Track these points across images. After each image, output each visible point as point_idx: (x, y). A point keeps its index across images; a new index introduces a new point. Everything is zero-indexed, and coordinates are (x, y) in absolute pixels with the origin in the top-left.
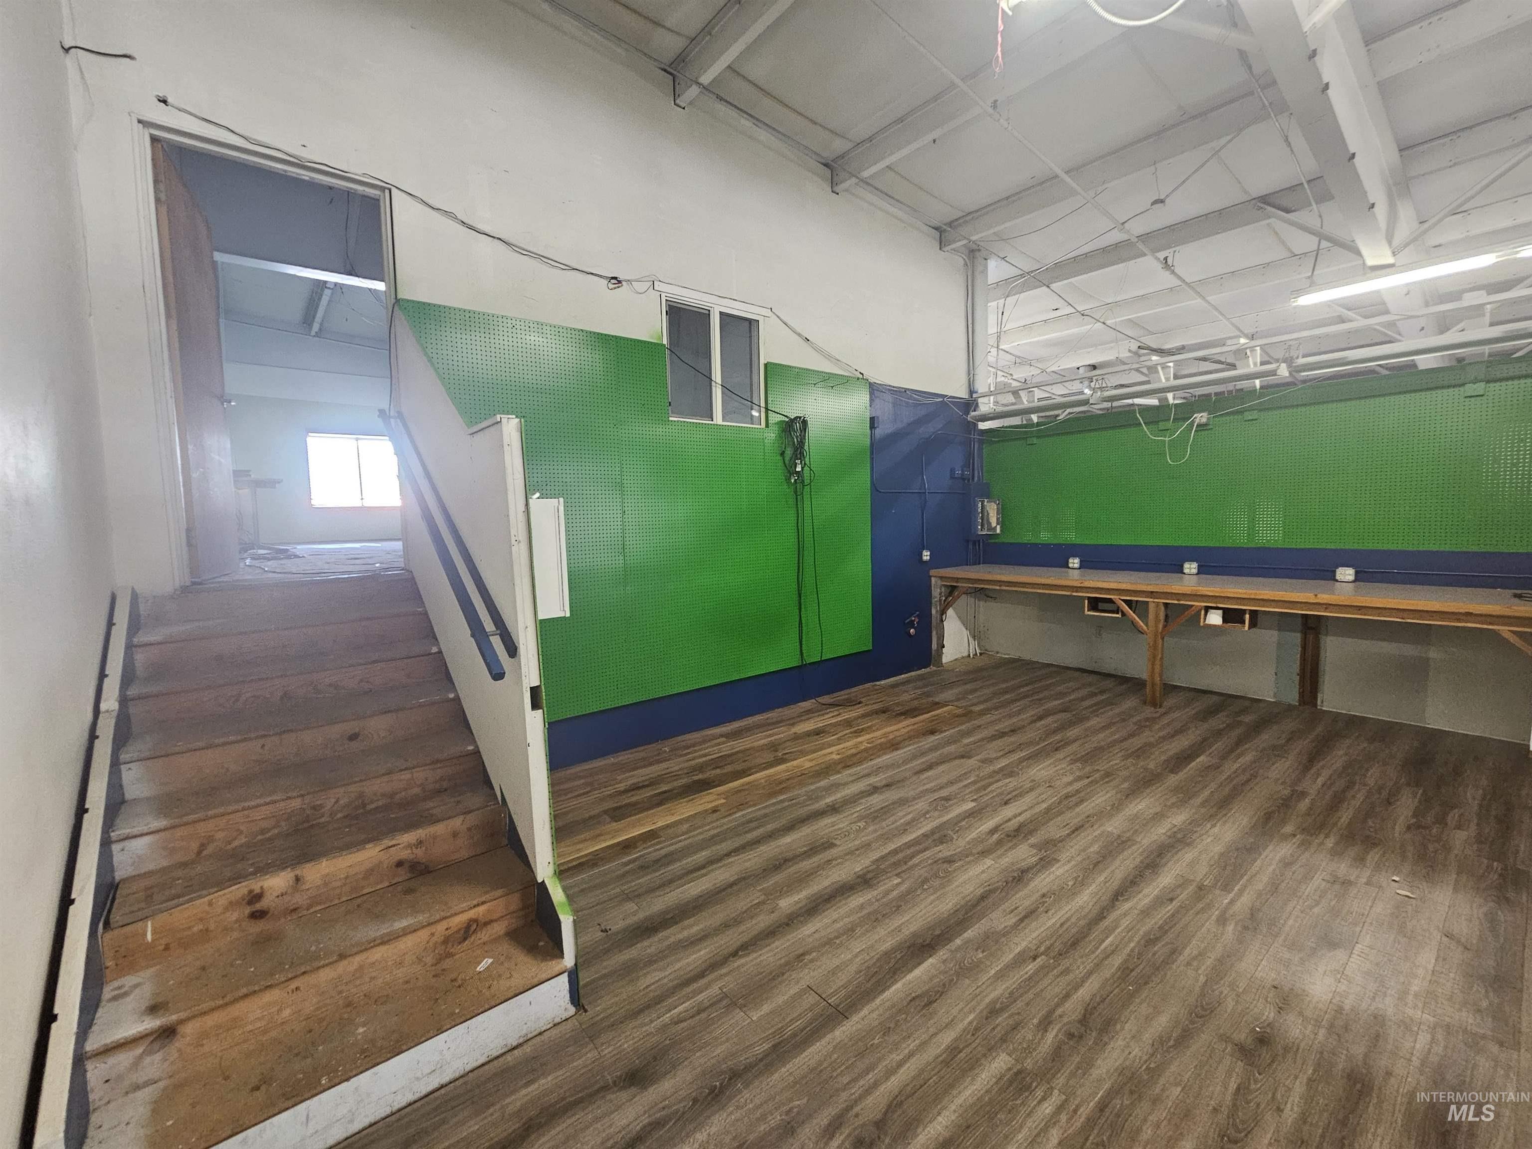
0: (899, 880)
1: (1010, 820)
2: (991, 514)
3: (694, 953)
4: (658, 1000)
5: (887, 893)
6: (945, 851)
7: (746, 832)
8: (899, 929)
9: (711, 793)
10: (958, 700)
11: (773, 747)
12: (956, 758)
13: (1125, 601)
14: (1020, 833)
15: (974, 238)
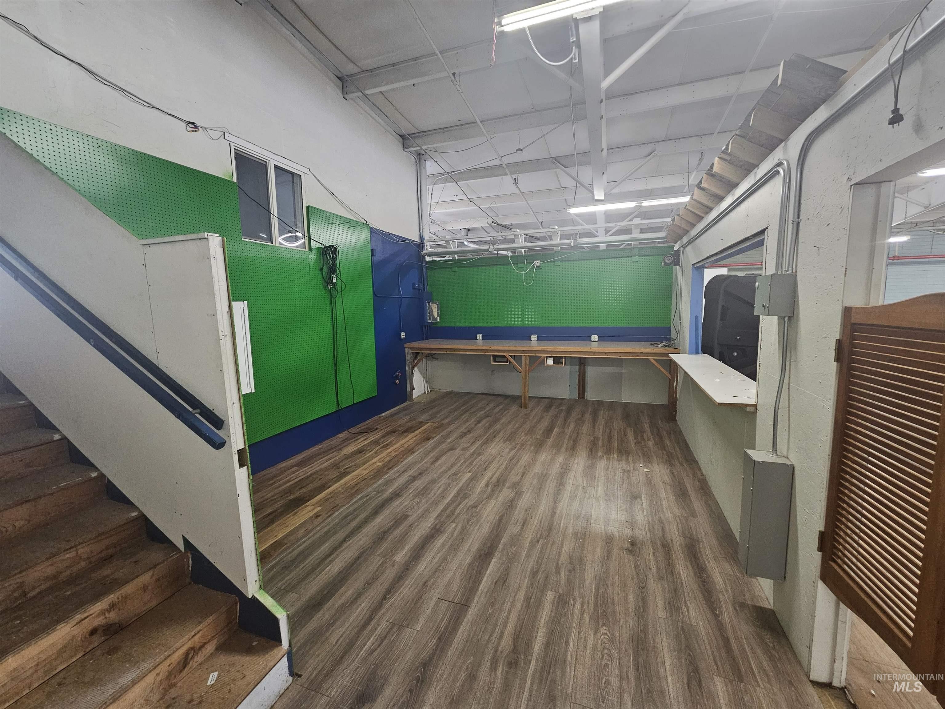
0: (455, 524)
1: (491, 478)
2: (434, 310)
3: (358, 607)
4: (351, 644)
5: (453, 533)
6: (469, 502)
7: (349, 523)
8: (469, 550)
9: (307, 506)
10: (432, 418)
11: (336, 466)
12: (448, 451)
13: (511, 356)
14: (499, 484)
15: (423, 147)
